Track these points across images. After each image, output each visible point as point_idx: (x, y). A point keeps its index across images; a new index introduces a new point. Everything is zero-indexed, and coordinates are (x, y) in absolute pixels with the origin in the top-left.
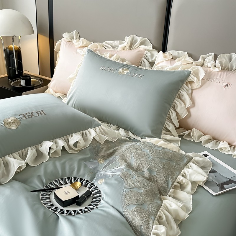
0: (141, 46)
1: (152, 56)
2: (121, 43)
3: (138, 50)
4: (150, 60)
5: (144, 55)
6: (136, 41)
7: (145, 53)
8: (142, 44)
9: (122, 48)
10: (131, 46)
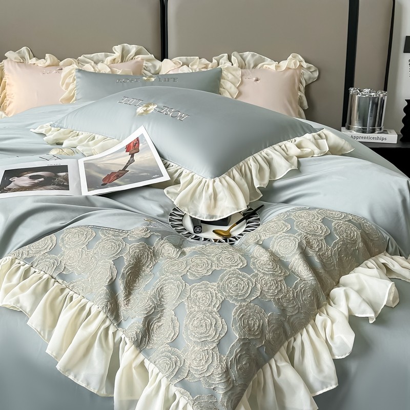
0: (136, 57)
1: (154, 66)
2: (107, 56)
3: (134, 61)
4: (153, 71)
5: (144, 67)
6: (129, 52)
7: (144, 64)
8: (137, 53)
9: (111, 61)
10: (123, 58)
